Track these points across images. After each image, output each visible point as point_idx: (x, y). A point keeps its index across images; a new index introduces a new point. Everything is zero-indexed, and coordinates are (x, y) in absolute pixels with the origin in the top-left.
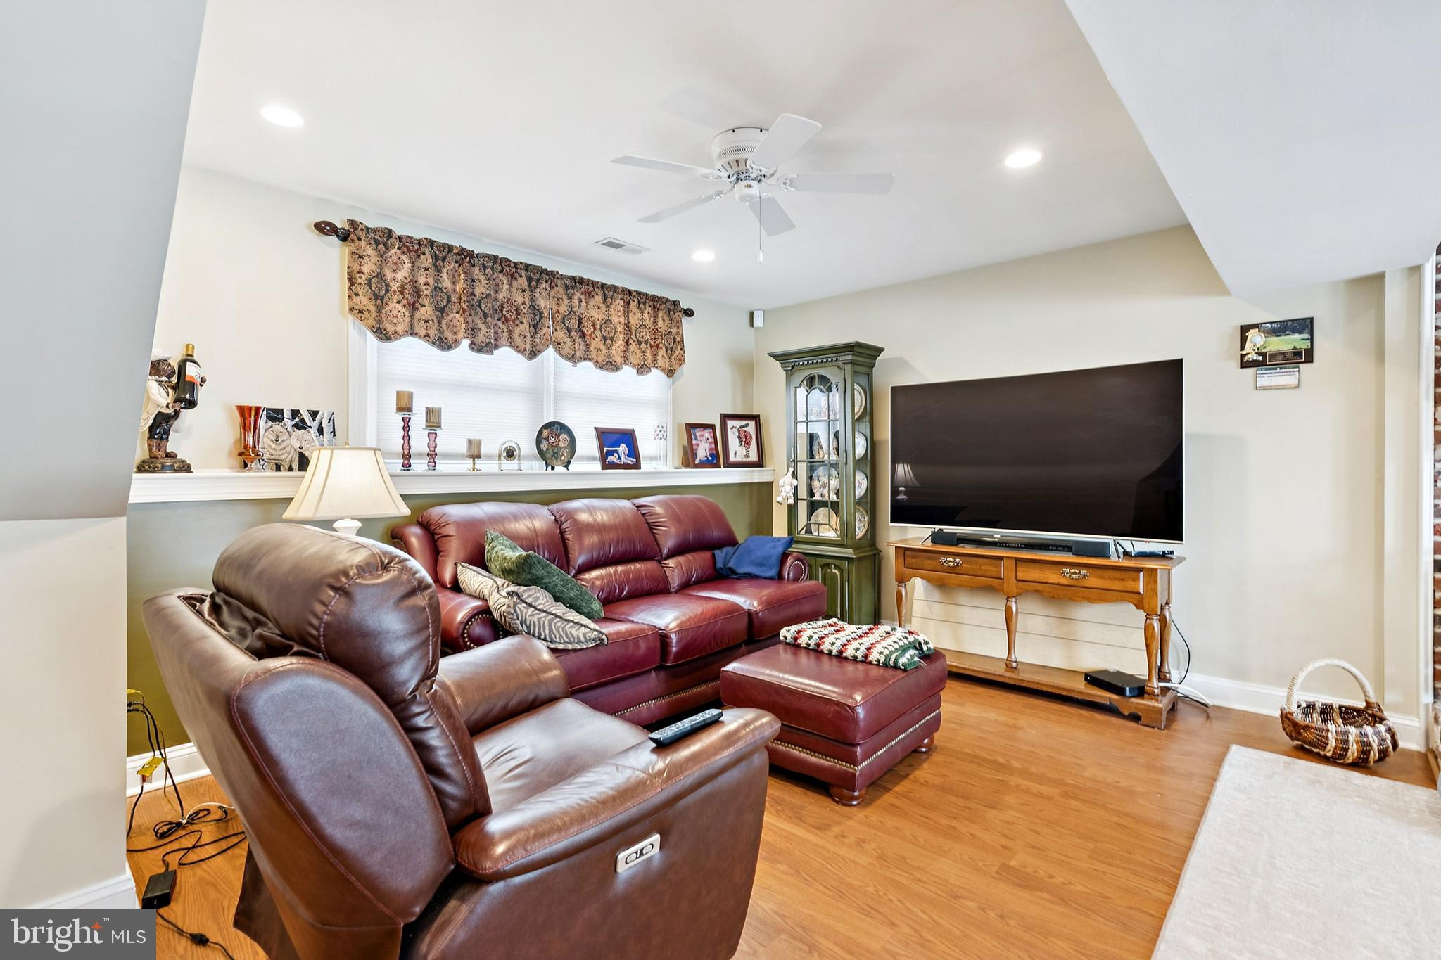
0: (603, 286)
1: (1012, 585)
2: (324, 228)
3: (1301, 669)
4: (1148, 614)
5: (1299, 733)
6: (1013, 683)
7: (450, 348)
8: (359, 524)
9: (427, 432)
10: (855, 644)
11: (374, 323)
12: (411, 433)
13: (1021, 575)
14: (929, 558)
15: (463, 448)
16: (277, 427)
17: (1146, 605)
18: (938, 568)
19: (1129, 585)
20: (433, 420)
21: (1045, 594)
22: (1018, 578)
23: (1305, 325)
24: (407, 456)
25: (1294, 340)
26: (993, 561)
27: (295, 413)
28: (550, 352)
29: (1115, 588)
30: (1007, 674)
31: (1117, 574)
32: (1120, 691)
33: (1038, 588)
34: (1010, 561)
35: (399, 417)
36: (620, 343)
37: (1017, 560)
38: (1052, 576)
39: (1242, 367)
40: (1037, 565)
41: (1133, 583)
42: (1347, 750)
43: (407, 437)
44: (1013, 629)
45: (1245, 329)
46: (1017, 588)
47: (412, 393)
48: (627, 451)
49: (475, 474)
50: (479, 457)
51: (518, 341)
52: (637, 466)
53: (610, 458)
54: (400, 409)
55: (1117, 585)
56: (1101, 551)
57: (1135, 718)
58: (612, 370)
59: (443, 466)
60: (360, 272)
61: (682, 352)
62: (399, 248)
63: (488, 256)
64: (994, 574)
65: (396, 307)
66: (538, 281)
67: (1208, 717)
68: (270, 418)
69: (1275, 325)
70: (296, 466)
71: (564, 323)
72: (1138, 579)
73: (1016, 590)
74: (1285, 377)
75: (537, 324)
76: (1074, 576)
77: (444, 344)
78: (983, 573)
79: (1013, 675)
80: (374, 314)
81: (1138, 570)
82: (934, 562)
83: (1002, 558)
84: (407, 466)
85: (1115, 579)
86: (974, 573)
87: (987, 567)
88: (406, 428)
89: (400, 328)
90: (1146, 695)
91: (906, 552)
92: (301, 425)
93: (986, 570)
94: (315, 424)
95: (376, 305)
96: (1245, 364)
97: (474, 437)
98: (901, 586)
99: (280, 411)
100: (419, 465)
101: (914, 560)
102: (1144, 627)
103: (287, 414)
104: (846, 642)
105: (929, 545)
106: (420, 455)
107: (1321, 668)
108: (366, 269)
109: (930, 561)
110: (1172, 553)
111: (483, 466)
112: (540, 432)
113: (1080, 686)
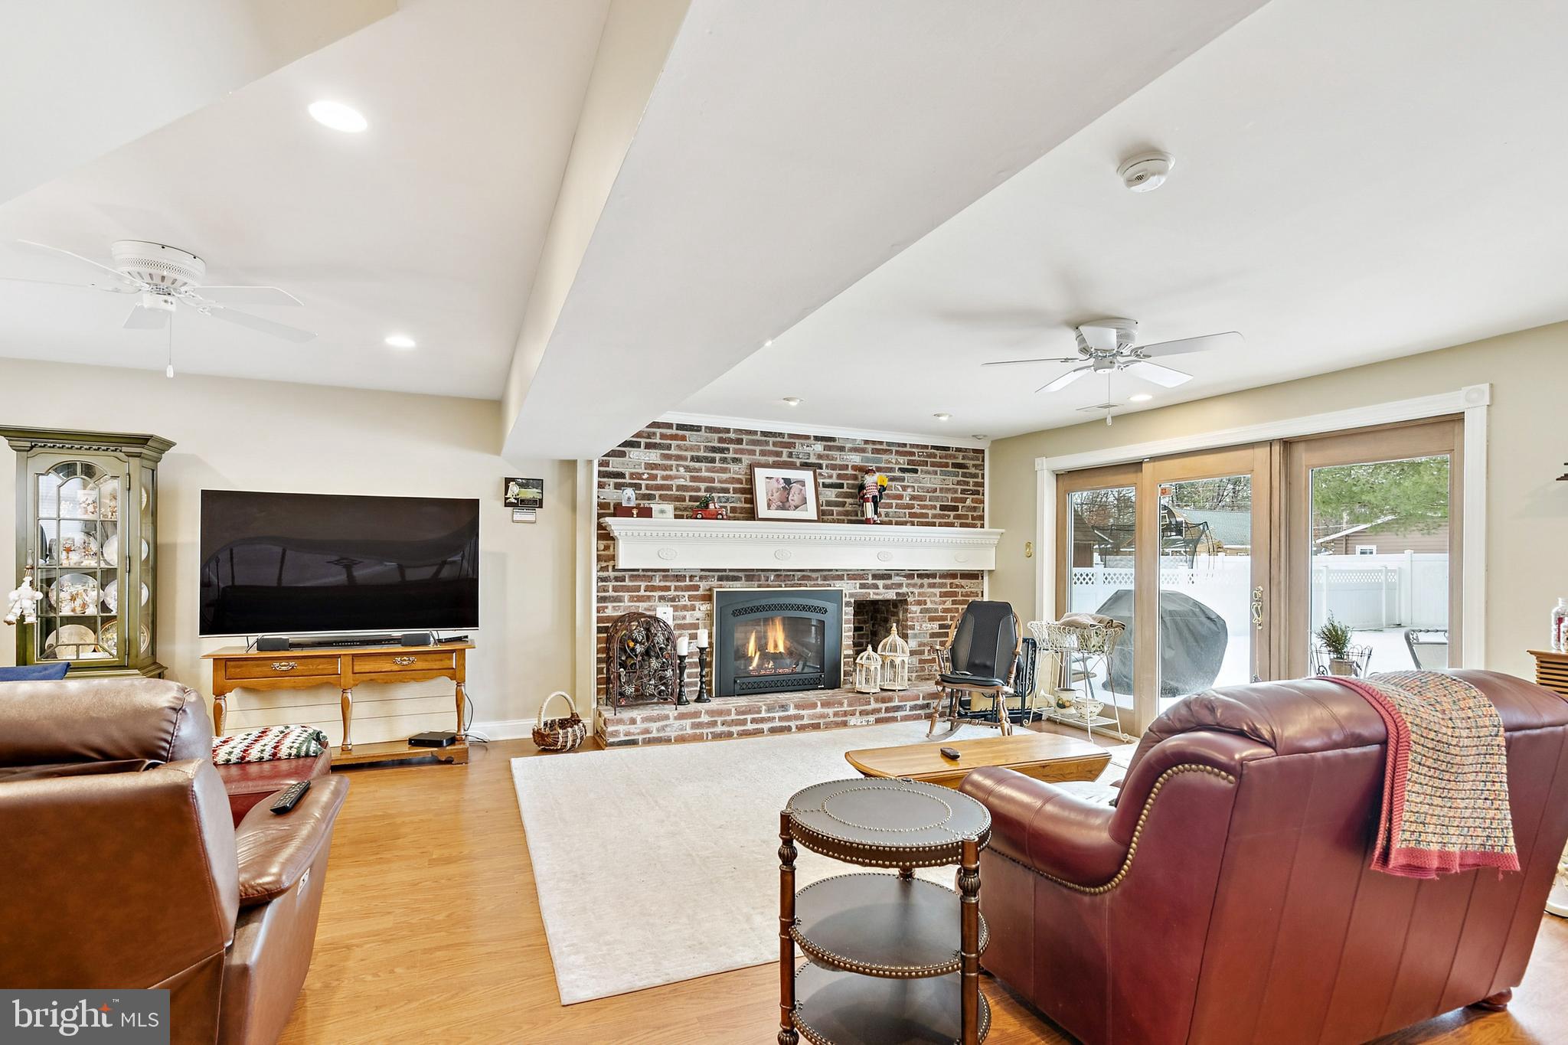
1: (349, 678)
3: (545, 701)
4: (458, 683)
5: (545, 740)
6: (350, 763)
10: (258, 747)
13: (357, 669)
14: (258, 666)
17: (457, 677)
18: (269, 674)
19: (446, 663)
21: (379, 681)
22: (355, 671)
23: (539, 483)
25: (533, 492)
26: (329, 660)
29: (435, 667)
30: (344, 757)
31: (437, 656)
32: (438, 744)
33: (373, 678)
34: (347, 658)
37: (354, 656)
38: (386, 666)
39: (505, 506)
40: (373, 658)
41: (448, 662)
42: (567, 742)
44: (348, 716)
45: (508, 481)
46: (354, 680)
55: (437, 665)
56: (424, 641)
57: (449, 762)
64: (330, 672)
67: (487, 749)
69: (524, 481)
72: (452, 659)
73: (352, 682)
74: (528, 516)
76: (405, 663)
78: (320, 672)
79: (349, 756)
81: (452, 651)
82: (265, 669)
83: (339, 656)
85: (436, 660)
86: (310, 673)
87: (324, 666)
90: (456, 742)
91: (228, 663)
93: (323, 669)
96: (507, 505)
98: (220, 699)
101: (239, 670)
102: (455, 694)
104: (245, 748)
105: (254, 652)
107: (553, 698)
109: (258, 669)
110: (467, 637)
113: (405, 749)
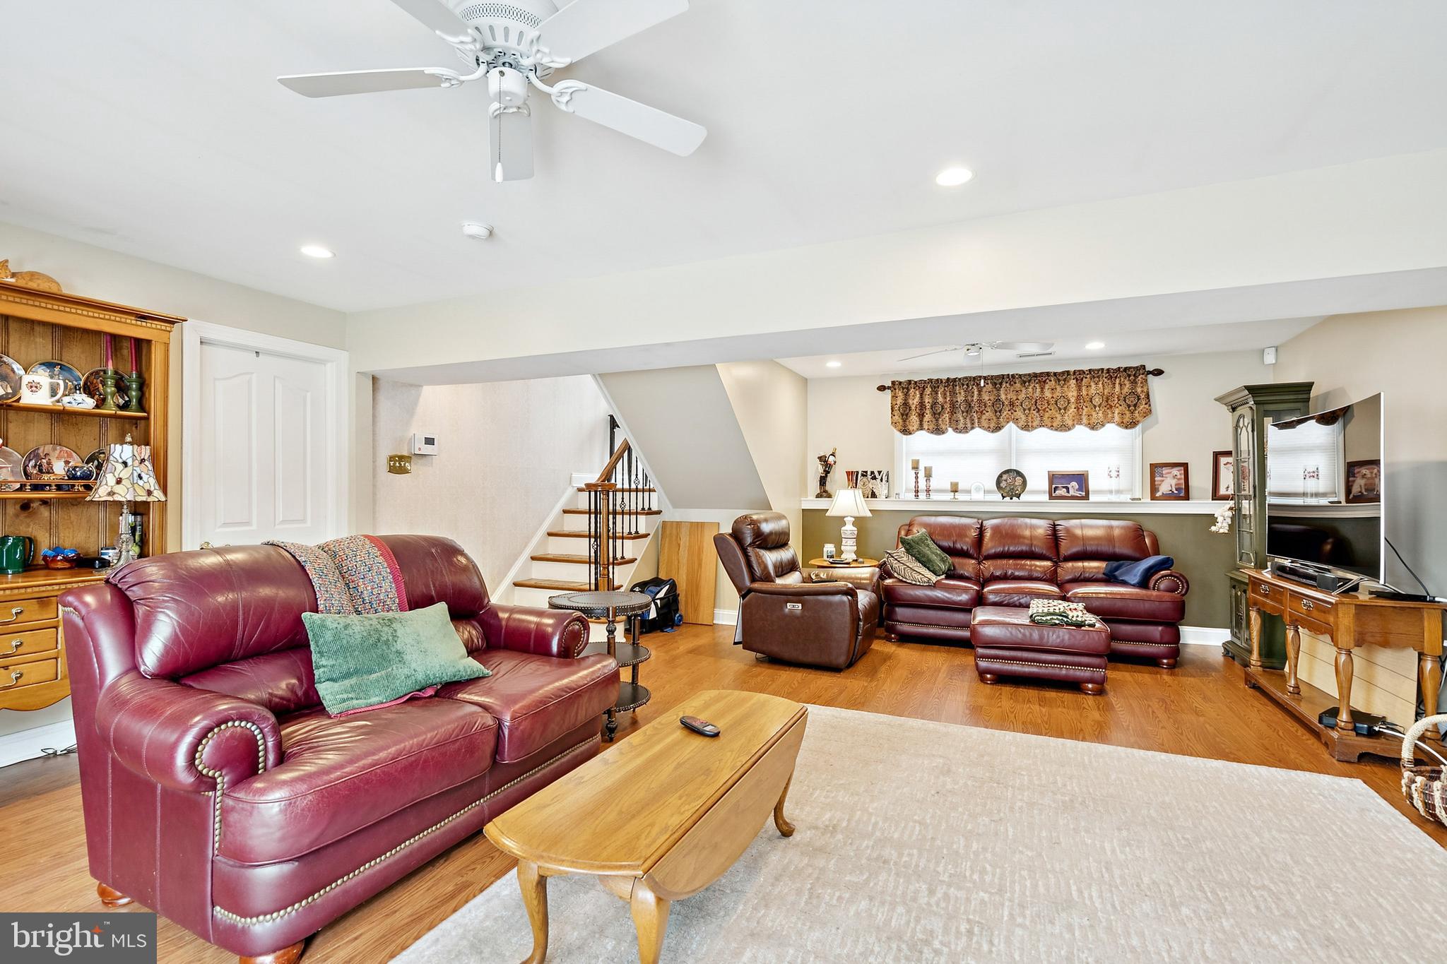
0: (1055, 374)
2: (882, 388)
7: (943, 433)
8: (853, 519)
9: (925, 479)
11: (901, 428)
12: (919, 480)
15: (949, 487)
16: (865, 479)
20: (928, 476)
24: (917, 491)
27: (872, 473)
28: (1011, 426)
35: (914, 471)
36: (1072, 410)
41: (1329, 616)
43: (917, 482)
47: (918, 460)
48: (1077, 487)
49: (955, 501)
50: (956, 491)
51: (985, 423)
52: (1086, 497)
53: (1058, 493)
54: (913, 468)
58: (1066, 431)
59: (934, 496)
60: (896, 404)
61: (1147, 406)
62: (914, 388)
63: (966, 378)
65: (914, 418)
66: (1001, 384)
68: (863, 475)
70: (870, 496)
71: (1022, 406)
75: (1001, 410)
76: (1306, 607)
77: (938, 431)
80: (901, 423)
84: (917, 496)
88: (917, 478)
89: (915, 428)
92: (874, 478)
94: (880, 477)
95: (902, 419)
97: (954, 480)
99: (866, 472)
100: (922, 496)
103: (869, 473)
106: (922, 491)
108: (898, 403)
111: (959, 496)
112: (1000, 476)
